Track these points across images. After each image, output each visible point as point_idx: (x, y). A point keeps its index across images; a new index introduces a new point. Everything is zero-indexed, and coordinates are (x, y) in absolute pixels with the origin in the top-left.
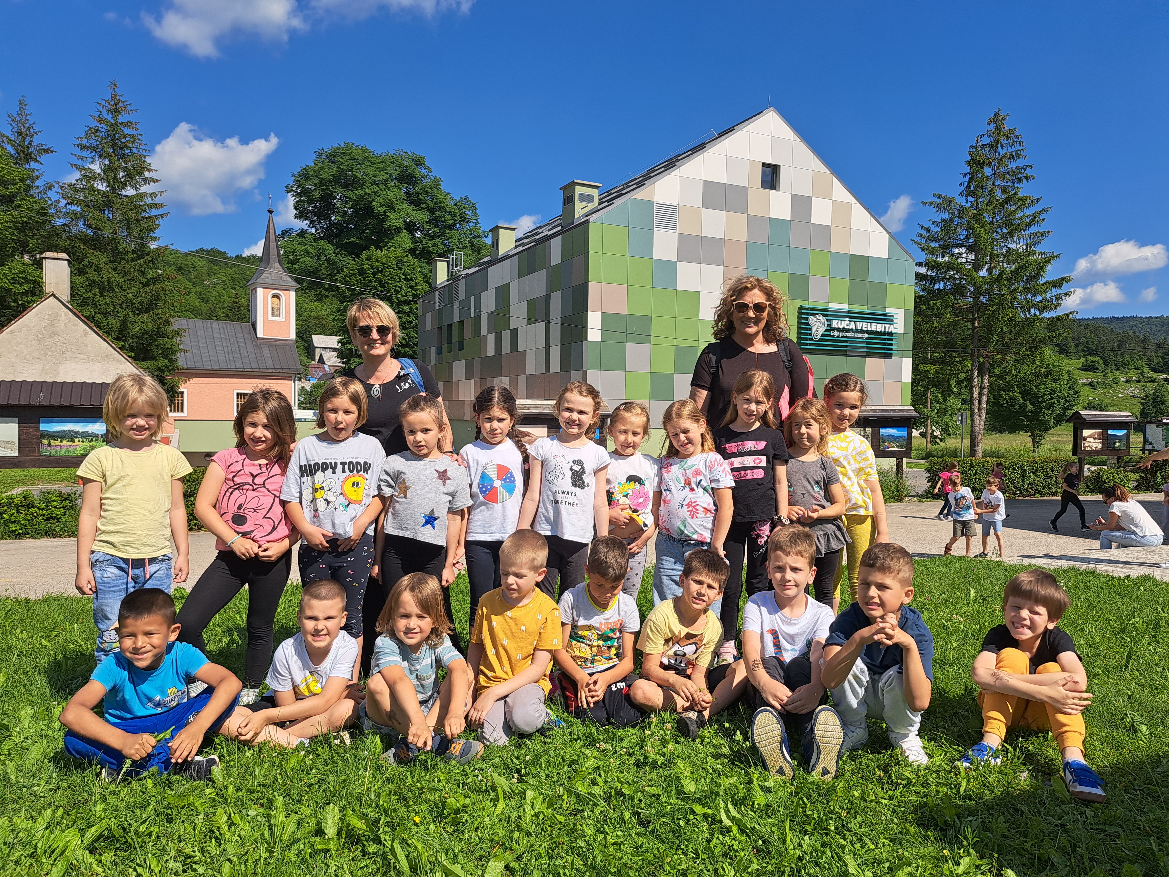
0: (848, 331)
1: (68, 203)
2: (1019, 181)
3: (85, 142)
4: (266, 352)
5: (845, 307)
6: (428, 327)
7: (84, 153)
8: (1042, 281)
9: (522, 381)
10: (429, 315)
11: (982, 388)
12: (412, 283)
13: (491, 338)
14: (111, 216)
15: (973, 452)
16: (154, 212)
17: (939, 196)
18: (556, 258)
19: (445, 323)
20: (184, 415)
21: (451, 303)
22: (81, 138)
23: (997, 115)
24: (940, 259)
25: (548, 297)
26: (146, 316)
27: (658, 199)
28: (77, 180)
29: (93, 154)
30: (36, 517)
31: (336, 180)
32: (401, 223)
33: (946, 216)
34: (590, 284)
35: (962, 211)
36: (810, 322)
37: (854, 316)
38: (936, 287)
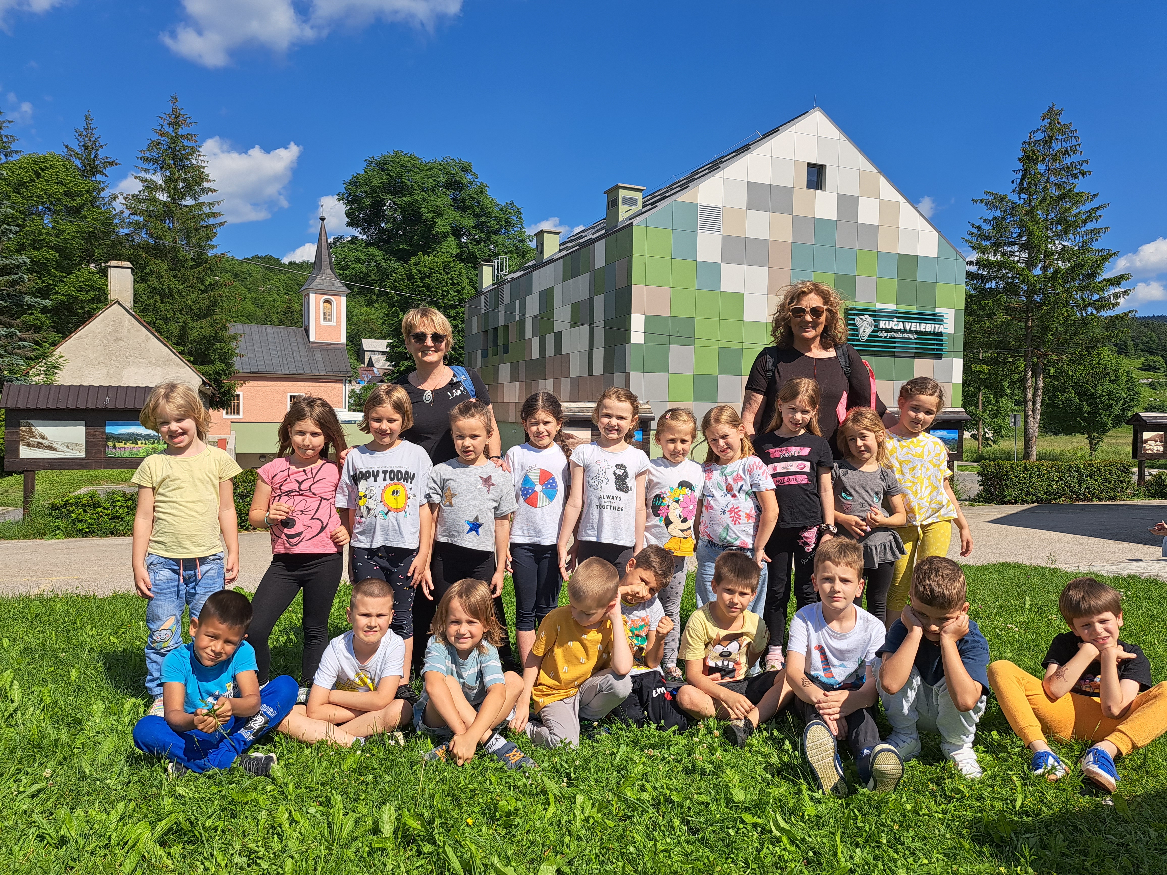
0: (896, 331)
1: (131, 214)
2: (1075, 176)
3: (147, 154)
4: (318, 355)
5: (893, 307)
6: (475, 331)
7: (147, 166)
8: (1099, 279)
9: (565, 383)
10: (475, 319)
11: (1036, 389)
12: (458, 288)
13: (536, 341)
14: (171, 225)
15: (1027, 455)
16: (211, 221)
17: (991, 194)
18: (600, 261)
19: (491, 326)
20: (240, 417)
21: (497, 306)
22: (144, 151)
23: (1051, 110)
24: (992, 258)
25: (591, 300)
26: (204, 322)
27: (702, 201)
28: (140, 192)
29: (155, 166)
30: (101, 516)
31: (385, 188)
32: (448, 229)
33: (998, 214)
34: (634, 287)
35: (1014, 209)
36: (857, 323)
37: (902, 316)
38: (988, 286)
